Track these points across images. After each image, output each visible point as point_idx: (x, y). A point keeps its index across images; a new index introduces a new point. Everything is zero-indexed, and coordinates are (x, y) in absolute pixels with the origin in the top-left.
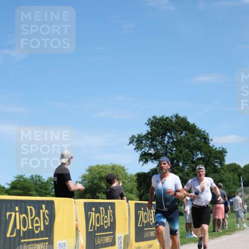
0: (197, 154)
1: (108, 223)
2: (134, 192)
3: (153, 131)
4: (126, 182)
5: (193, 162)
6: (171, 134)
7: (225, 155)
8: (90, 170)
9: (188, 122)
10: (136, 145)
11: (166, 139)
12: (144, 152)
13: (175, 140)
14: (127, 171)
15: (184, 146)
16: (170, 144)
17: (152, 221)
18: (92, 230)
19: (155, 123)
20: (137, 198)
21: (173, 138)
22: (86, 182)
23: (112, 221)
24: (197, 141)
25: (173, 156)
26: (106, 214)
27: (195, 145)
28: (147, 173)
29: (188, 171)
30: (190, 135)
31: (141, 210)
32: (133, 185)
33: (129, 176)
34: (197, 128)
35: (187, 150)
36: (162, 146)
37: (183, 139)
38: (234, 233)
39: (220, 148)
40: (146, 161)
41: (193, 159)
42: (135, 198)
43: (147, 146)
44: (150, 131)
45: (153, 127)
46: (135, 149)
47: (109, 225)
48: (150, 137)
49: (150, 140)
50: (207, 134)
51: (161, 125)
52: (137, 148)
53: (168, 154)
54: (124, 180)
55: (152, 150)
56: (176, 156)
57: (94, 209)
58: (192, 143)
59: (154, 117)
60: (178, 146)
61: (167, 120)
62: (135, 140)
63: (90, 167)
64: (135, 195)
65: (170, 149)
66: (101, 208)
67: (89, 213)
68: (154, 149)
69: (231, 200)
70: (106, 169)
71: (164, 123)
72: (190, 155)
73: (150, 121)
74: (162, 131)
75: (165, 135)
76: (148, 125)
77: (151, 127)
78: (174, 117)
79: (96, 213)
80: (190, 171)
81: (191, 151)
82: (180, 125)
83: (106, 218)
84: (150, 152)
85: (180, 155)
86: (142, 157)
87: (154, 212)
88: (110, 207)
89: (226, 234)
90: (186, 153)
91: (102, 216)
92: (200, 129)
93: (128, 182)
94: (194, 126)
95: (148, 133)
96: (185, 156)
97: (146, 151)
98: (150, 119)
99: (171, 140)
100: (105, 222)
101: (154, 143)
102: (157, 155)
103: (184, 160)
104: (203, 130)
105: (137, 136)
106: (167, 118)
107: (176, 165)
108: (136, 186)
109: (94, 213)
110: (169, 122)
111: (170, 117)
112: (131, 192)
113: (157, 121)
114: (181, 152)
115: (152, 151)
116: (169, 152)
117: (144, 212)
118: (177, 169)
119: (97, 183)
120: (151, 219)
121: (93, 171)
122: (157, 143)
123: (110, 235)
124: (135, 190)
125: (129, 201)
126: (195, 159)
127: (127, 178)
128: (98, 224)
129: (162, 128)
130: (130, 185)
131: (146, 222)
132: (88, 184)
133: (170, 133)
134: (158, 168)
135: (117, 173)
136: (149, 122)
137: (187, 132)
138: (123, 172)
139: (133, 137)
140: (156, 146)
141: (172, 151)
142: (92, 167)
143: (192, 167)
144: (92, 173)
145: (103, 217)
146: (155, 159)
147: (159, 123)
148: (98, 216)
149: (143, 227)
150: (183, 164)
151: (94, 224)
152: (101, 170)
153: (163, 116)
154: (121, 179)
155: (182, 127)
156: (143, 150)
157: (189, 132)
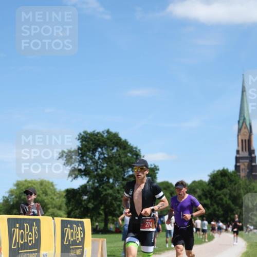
0: (128, 171)
1: (32, 240)
2: (63, 208)
3: (84, 146)
4: (55, 198)
5: (124, 179)
6: (102, 150)
7: (157, 173)
8: (18, 185)
9: (120, 138)
10: (66, 160)
11: (97, 154)
12: (74, 168)
13: (106, 156)
14: (56, 187)
15: (115, 162)
16: (101, 160)
17: (78, 239)
18: (16, 247)
19: (86, 138)
20: (66, 214)
21: (104, 154)
22: (13, 197)
23: (37, 238)
24: (128, 157)
25: (103, 173)
26: (31, 231)
27: (126, 161)
28: (76, 190)
29: (119, 189)
30: (121, 151)
31: (67, 227)
32: (62, 201)
33: (58, 192)
34: (129, 144)
35: (118, 167)
36: (93, 162)
37: (114, 155)
38: (164, 252)
39: (151, 165)
40: (76, 177)
41: (124, 175)
42: (63, 215)
43: (77, 162)
44: (80, 146)
45: (84, 143)
46: (64, 164)
47: (34, 242)
48: (80, 152)
49: (80, 155)
50: (139, 150)
51: (91, 140)
52: (67, 163)
53: (99, 170)
54: (53, 196)
55: (82, 165)
56: (107, 173)
57: (18, 225)
58: (123, 160)
59: (85, 132)
60: (109, 163)
61: (99, 135)
62: (65, 155)
63: (18, 181)
64: (64, 212)
65: (100, 165)
66: (25, 225)
67: (13, 229)
68: (84, 165)
69: (162, 219)
70: (34, 184)
71: (95, 139)
72: (121, 172)
73: (81, 136)
74: (93, 147)
75: (96, 151)
76: (79, 140)
77: (81, 142)
78: (105, 132)
79: (20, 229)
80: (121, 188)
81: (123, 168)
82: (111, 141)
83: (30, 235)
84: (80, 167)
85: (111, 171)
86: (72, 173)
87: (80, 229)
88: (34, 223)
89: (156, 254)
90: (116, 170)
91: (26, 233)
92: (132, 145)
93: (57, 198)
94: (126, 142)
95: (79, 149)
96: (115, 172)
97: (76, 167)
98: (80, 134)
99: (102, 156)
100: (29, 239)
101: (85, 158)
102: (86, 171)
103: (114, 177)
104: (135, 146)
105: (66, 151)
106: (98, 133)
107: (106, 182)
108: (65, 202)
109: (18, 229)
110: (100, 138)
111: (101, 132)
112: (60, 209)
113: (88, 136)
114: (112, 168)
115: (82, 167)
116: (100, 169)
117: (71, 229)
118: (108, 186)
119: (25, 198)
120: (77, 237)
121: (21, 186)
122: (88, 159)
123: (34, 252)
124: (64, 207)
125: (55, 218)
126: (126, 176)
127: (56, 194)
128: (22, 241)
129: (93, 144)
130: (59, 201)
131: (72, 240)
132: (15, 199)
133: (102, 148)
134: (88, 184)
135: (45, 189)
136: (79, 137)
137: (119, 149)
138: (51, 187)
139: (63, 152)
140: (86, 161)
141: (103, 167)
142: (20, 182)
143: (123, 184)
144: (20, 188)
145: (28, 234)
146: (85, 175)
147: (89, 138)
148: (22, 233)
149: (69, 245)
150: (113, 180)
151: (17, 241)
152: (30, 185)
153: (94, 131)
154: (50, 195)
155: (114, 143)
156: (73, 165)
157: (121, 148)
